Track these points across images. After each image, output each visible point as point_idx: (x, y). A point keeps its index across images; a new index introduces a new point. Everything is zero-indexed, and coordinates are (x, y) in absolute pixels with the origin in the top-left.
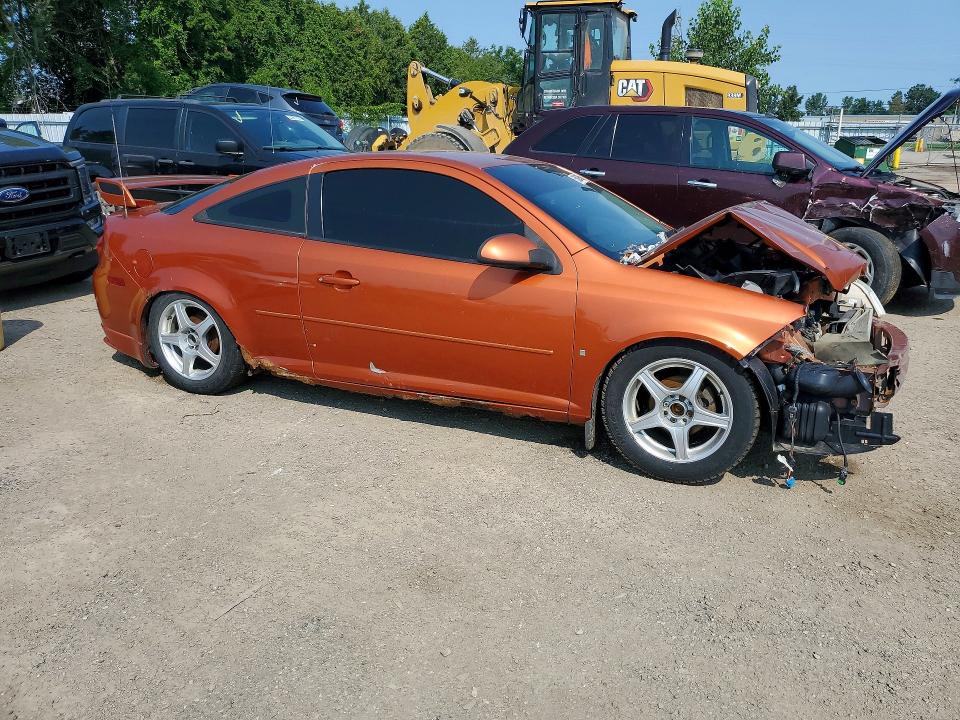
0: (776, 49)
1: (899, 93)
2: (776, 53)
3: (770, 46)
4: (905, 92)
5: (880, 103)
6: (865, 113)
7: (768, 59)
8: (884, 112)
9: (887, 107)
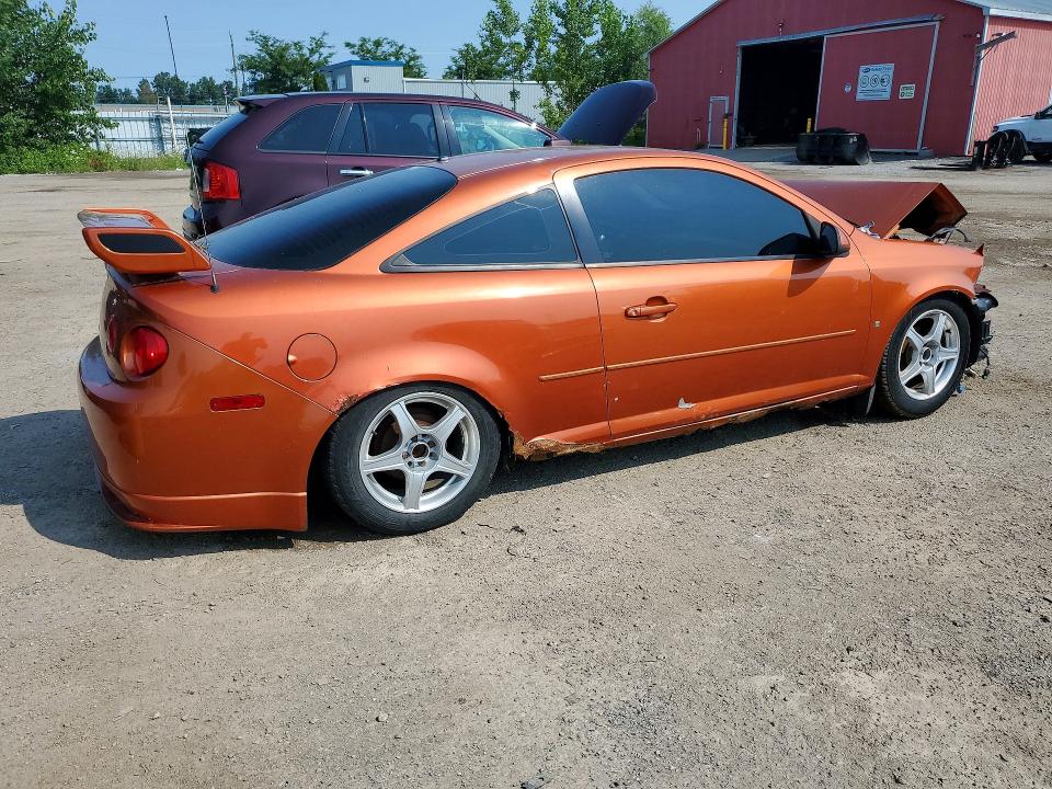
0: (92, 25)
1: (144, 82)
2: (91, 31)
3: (80, 22)
4: (151, 80)
5: (127, 92)
6: (114, 102)
7: (80, 36)
8: (134, 102)
9: (135, 95)
